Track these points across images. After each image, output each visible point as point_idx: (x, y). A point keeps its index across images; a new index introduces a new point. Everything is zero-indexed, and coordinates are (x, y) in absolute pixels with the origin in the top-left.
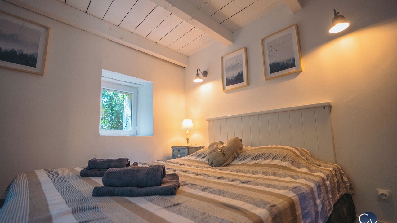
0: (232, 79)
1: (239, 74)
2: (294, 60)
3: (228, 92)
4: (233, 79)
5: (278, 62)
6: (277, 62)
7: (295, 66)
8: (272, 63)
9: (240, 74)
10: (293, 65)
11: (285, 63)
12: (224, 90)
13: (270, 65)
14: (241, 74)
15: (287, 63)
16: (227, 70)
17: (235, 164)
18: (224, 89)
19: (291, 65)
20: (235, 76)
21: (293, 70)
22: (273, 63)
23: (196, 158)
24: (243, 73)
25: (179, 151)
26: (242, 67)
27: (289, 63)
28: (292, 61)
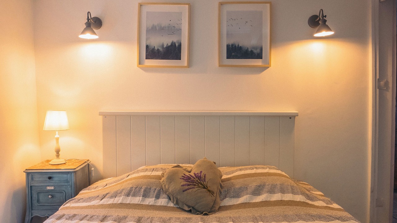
0: (158, 50)
1: (173, 44)
2: (261, 50)
3: (147, 69)
4: (161, 49)
5: (240, 45)
6: (238, 45)
7: (262, 58)
8: (230, 44)
9: (175, 45)
10: (259, 56)
11: (250, 50)
12: (140, 66)
13: (228, 46)
14: (177, 45)
15: (252, 51)
16: (148, 31)
17: (231, 204)
18: (140, 63)
19: (257, 55)
20: (165, 46)
21: (258, 62)
22: (232, 45)
23: (143, 200)
24: (180, 45)
25: (50, 178)
26: (180, 34)
27: (255, 51)
28: (258, 51)
